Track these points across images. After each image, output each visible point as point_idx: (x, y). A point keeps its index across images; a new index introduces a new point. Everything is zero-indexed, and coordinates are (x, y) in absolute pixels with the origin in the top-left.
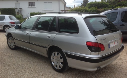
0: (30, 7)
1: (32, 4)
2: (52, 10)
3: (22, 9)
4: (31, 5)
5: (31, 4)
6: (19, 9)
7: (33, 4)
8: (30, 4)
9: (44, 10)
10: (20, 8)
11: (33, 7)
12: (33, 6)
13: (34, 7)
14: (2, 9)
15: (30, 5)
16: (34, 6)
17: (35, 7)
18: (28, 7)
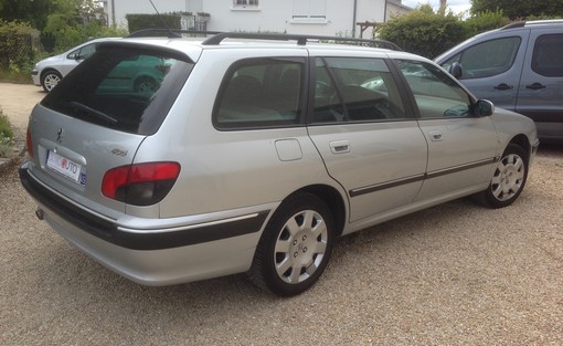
0: (240, 8)
2: (326, 21)
3: (208, 15)
4: (245, 2)
6: (199, 18)
10: (203, 15)
11: (249, 8)
12: (251, 3)
13: (253, 8)
14: (135, 16)
15: (239, 3)
16: (257, 3)
17: (259, 7)
18: (232, 8)
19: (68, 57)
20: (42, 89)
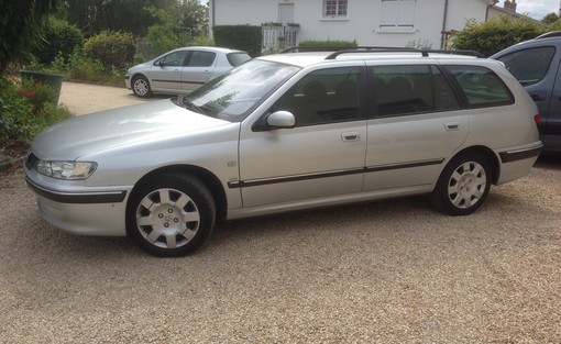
0: (329, 18)
1: (337, 6)
2: (414, 30)
3: (298, 26)
4: (334, 13)
5: (335, 8)
6: (288, 29)
7: (340, 8)
8: (328, 8)
9: (379, 30)
10: (292, 25)
11: (337, 18)
12: (340, 13)
13: (342, 18)
15: (328, 13)
16: (345, 13)
17: (348, 17)
18: (321, 18)
19: (155, 64)
20: (131, 92)
